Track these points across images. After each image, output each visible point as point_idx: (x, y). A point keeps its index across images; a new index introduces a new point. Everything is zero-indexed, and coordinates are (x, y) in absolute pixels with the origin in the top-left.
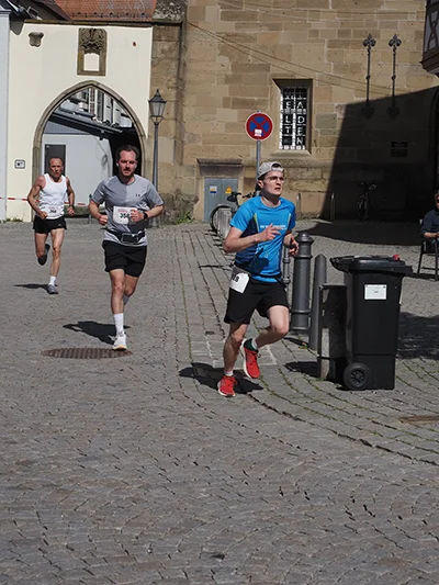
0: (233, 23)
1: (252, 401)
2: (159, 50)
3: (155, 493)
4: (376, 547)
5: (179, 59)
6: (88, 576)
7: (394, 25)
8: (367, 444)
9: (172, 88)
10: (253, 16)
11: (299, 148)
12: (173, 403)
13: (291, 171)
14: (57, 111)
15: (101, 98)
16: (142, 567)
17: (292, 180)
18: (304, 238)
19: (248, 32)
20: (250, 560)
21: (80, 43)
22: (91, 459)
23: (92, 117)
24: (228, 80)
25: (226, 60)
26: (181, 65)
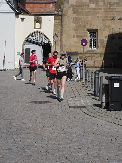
0: (76, 15)
1: (85, 114)
2: (56, 22)
3: (62, 135)
4: (118, 147)
5: (61, 25)
6: (47, 153)
7: (120, 14)
8: (115, 124)
9: (59, 32)
10: (81, 12)
11: (94, 48)
12: (64, 114)
13: (92, 55)
14: (28, 39)
15: (40, 35)
16: (61, 151)
17: (92, 57)
18: (97, 72)
19: (80, 17)
20: (87, 150)
21: (34, 20)
22: (45, 127)
23: (37, 41)
24: (74, 30)
25: (74, 25)
26: (62, 26)
